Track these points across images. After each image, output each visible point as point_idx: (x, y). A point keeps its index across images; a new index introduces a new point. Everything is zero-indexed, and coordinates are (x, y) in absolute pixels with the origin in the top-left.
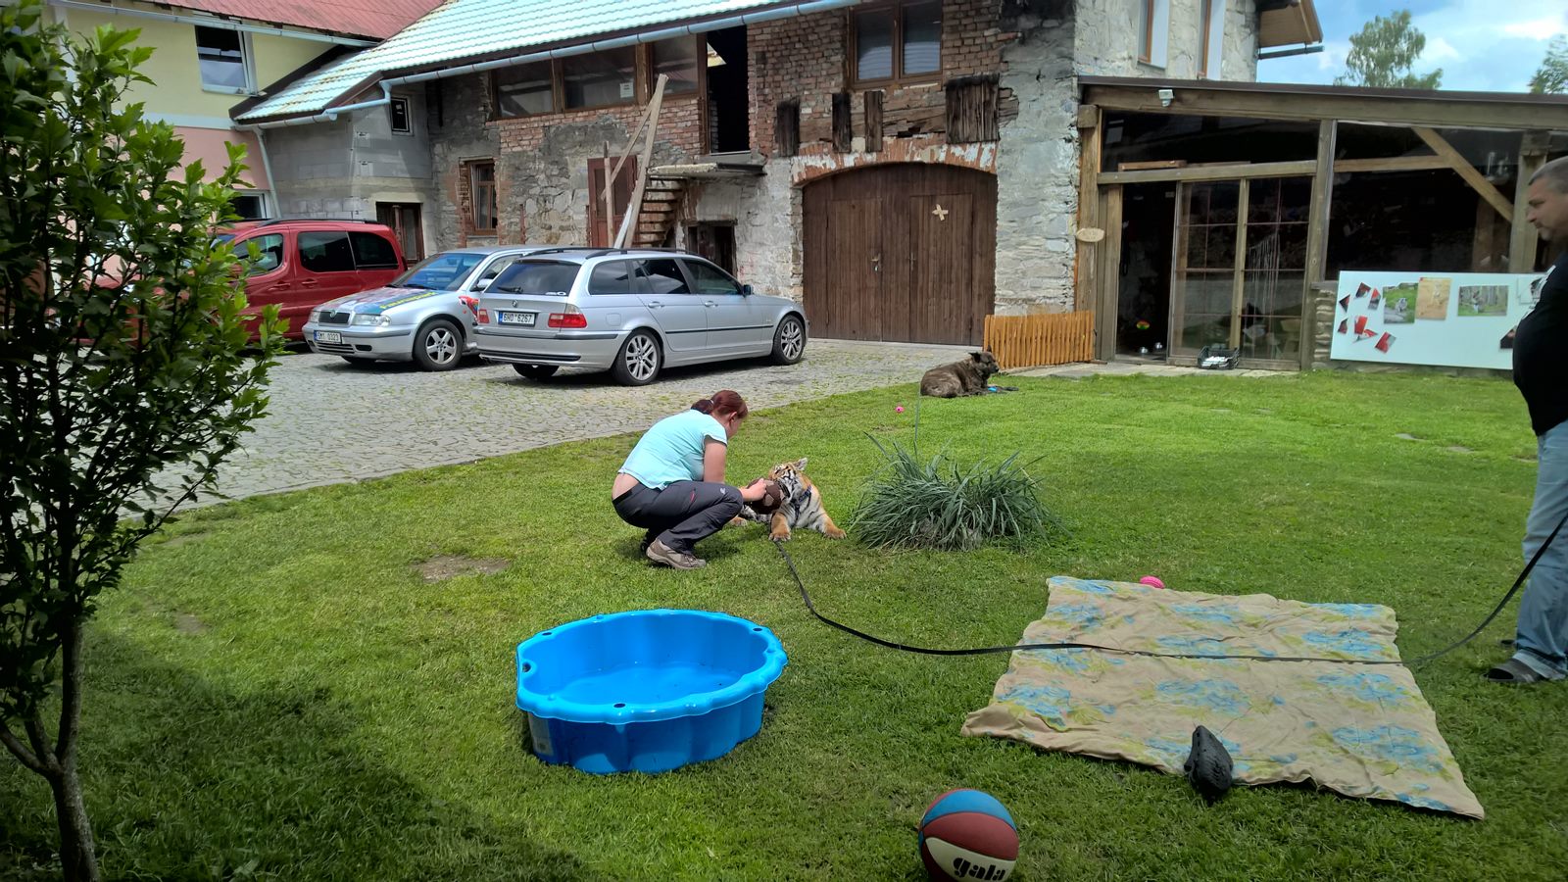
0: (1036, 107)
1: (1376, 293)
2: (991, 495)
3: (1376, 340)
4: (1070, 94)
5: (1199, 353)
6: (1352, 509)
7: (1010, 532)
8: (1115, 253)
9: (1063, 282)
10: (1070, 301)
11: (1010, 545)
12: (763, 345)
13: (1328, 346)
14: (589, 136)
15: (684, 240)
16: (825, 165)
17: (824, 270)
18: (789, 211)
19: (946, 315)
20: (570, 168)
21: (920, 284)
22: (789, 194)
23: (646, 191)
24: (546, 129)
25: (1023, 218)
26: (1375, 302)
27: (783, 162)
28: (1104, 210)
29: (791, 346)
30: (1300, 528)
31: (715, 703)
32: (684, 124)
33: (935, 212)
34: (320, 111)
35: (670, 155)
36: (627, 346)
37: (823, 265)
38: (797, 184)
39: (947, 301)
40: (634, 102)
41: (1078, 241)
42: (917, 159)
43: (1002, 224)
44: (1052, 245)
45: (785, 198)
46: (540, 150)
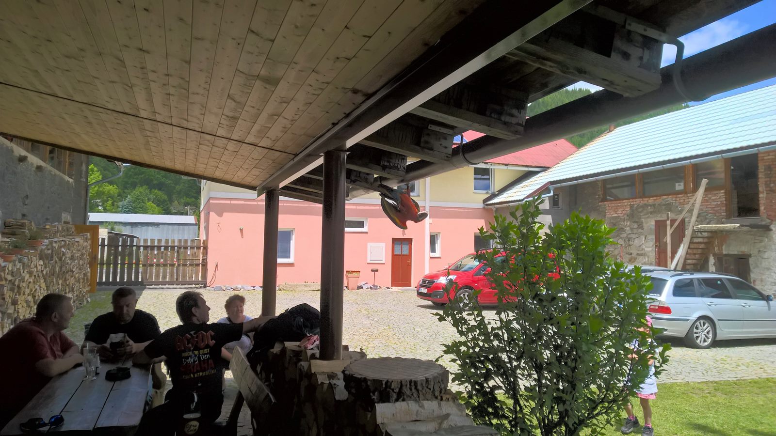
14: (656, 210)
15: (715, 264)
24: (631, 206)
32: (716, 203)
34: (522, 200)
35: (706, 219)
36: (694, 325)
40: (684, 192)
46: (627, 216)
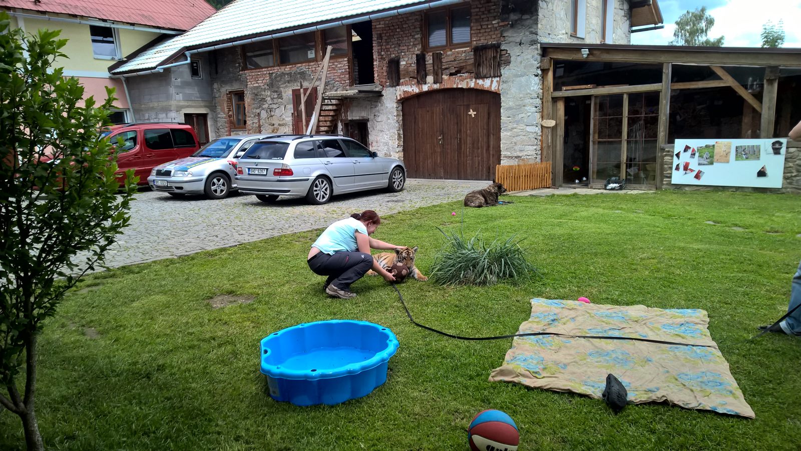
0: (519, 59)
1: (693, 150)
2: (501, 257)
3: (694, 173)
4: (536, 52)
5: (605, 182)
6: (685, 260)
7: (511, 276)
8: (561, 132)
9: (535, 147)
10: (539, 157)
11: (511, 283)
12: (384, 182)
13: (670, 177)
14: (292, 78)
15: (342, 130)
16: (413, 90)
17: (414, 144)
18: (395, 114)
19: (477, 165)
20: (283, 94)
21: (463, 150)
22: (395, 105)
23: (322, 105)
24: (270, 74)
25: (514, 115)
26: (693, 155)
27: (392, 89)
28: (555, 110)
29: (398, 183)
30: (658, 270)
31: (363, 368)
32: (341, 71)
33: (470, 113)
34: (155, 68)
35: (334, 87)
36: (314, 184)
37: (414, 141)
38: (399, 100)
39: (477, 158)
40: (315, 60)
41: (542, 126)
42: (460, 86)
43: (503, 118)
44: (529, 129)
45: (393, 107)
46: (268, 85)
